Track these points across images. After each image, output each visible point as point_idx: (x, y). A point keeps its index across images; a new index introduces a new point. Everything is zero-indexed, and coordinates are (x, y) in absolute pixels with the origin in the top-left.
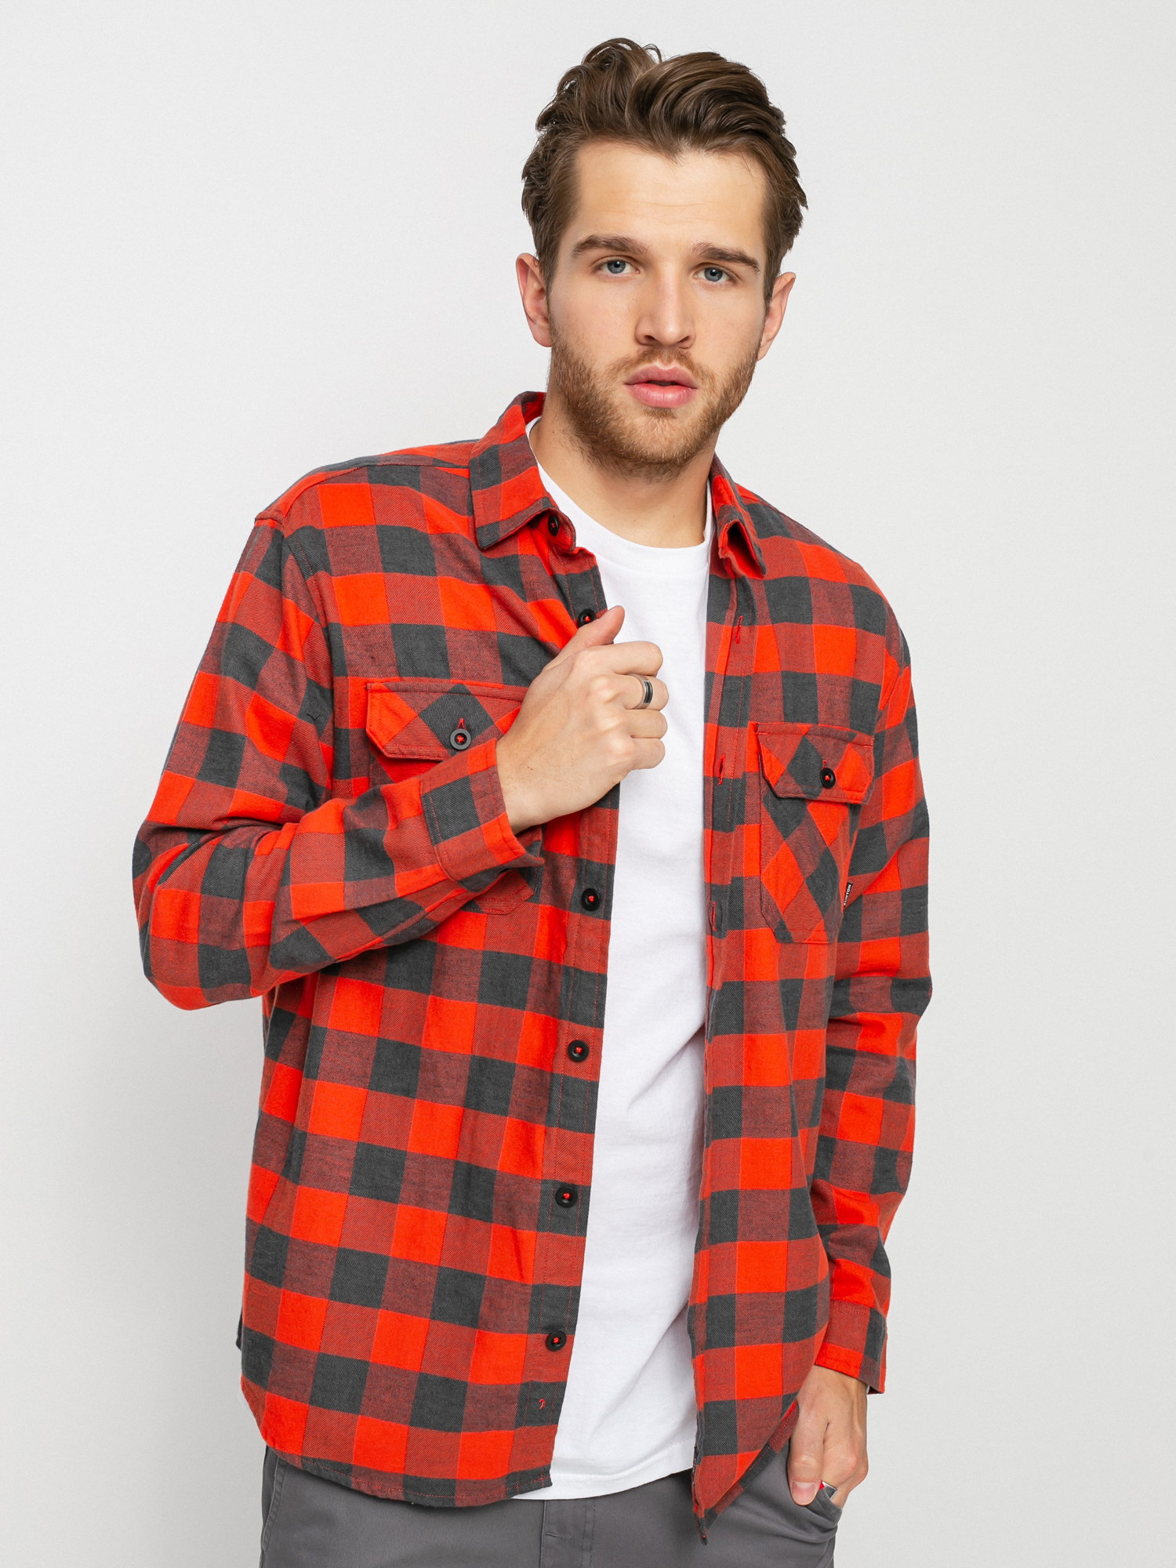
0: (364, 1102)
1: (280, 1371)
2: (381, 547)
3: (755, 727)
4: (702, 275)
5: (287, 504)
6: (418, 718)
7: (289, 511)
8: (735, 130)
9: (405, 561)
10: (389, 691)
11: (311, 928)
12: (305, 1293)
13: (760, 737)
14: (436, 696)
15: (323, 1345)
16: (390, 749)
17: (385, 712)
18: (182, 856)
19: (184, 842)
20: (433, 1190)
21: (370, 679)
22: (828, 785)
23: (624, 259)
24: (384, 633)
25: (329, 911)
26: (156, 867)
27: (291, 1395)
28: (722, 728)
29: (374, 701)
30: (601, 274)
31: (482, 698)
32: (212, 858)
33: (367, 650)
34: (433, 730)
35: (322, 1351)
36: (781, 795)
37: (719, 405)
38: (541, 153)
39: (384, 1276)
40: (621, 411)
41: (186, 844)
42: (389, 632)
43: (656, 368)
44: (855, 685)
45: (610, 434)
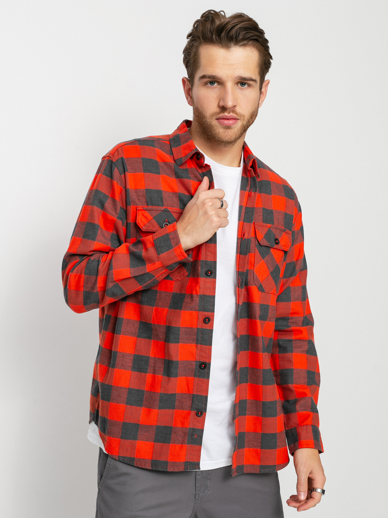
0: (135, 341)
1: (110, 429)
2: (143, 164)
3: (254, 223)
4: (239, 85)
5: (113, 152)
6: (153, 219)
7: (113, 154)
8: (249, 39)
9: (150, 169)
10: (144, 210)
11: (119, 283)
12: (118, 403)
13: (255, 226)
14: (159, 212)
15: (124, 419)
16: (144, 228)
17: (142, 217)
18: (77, 263)
19: (78, 259)
20: (158, 369)
21: (138, 206)
22: (277, 243)
23: (215, 81)
24: (143, 192)
25: (126, 277)
26: (69, 267)
27: (114, 436)
28: (245, 223)
29: (139, 213)
30: (208, 86)
31: (173, 213)
32: (87, 263)
33: (137, 197)
34: (157, 222)
35: (124, 421)
36: (262, 245)
37: (246, 125)
38: (188, 47)
39: (143, 397)
40: (215, 128)
41: (79, 260)
42: (145, 191)
43: (225, 115)
44: (286, 214)
45: (212, 135)
